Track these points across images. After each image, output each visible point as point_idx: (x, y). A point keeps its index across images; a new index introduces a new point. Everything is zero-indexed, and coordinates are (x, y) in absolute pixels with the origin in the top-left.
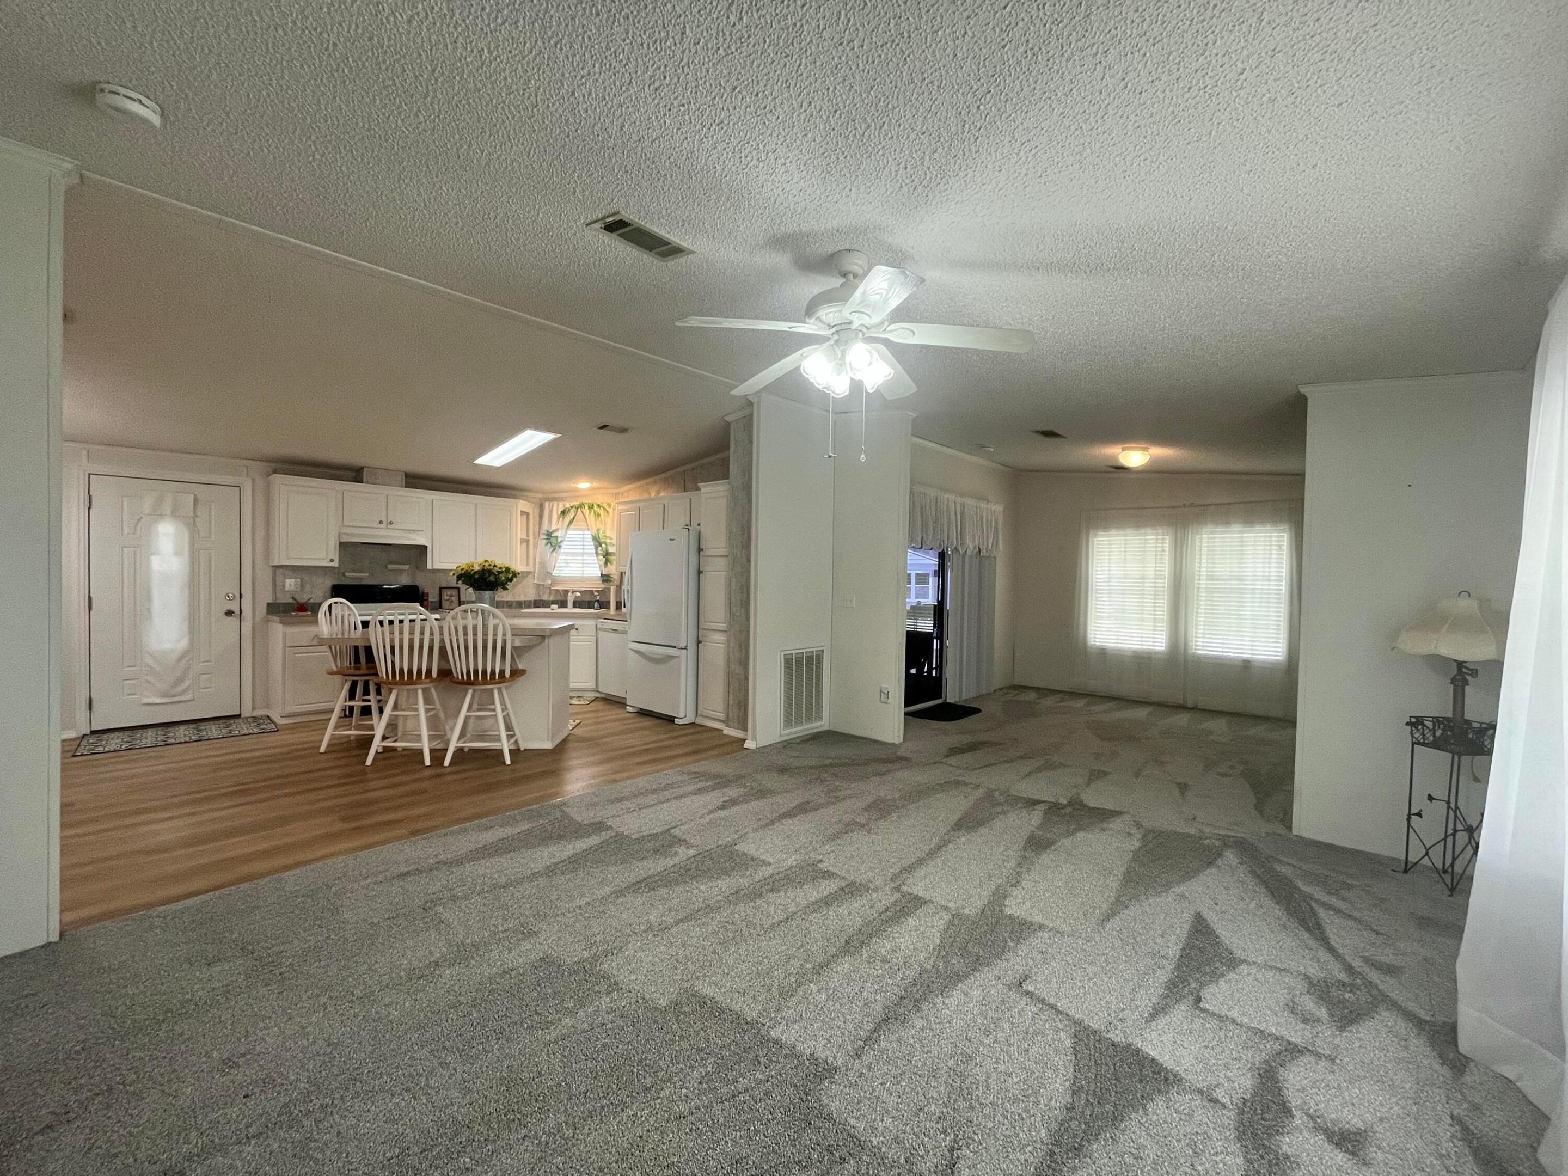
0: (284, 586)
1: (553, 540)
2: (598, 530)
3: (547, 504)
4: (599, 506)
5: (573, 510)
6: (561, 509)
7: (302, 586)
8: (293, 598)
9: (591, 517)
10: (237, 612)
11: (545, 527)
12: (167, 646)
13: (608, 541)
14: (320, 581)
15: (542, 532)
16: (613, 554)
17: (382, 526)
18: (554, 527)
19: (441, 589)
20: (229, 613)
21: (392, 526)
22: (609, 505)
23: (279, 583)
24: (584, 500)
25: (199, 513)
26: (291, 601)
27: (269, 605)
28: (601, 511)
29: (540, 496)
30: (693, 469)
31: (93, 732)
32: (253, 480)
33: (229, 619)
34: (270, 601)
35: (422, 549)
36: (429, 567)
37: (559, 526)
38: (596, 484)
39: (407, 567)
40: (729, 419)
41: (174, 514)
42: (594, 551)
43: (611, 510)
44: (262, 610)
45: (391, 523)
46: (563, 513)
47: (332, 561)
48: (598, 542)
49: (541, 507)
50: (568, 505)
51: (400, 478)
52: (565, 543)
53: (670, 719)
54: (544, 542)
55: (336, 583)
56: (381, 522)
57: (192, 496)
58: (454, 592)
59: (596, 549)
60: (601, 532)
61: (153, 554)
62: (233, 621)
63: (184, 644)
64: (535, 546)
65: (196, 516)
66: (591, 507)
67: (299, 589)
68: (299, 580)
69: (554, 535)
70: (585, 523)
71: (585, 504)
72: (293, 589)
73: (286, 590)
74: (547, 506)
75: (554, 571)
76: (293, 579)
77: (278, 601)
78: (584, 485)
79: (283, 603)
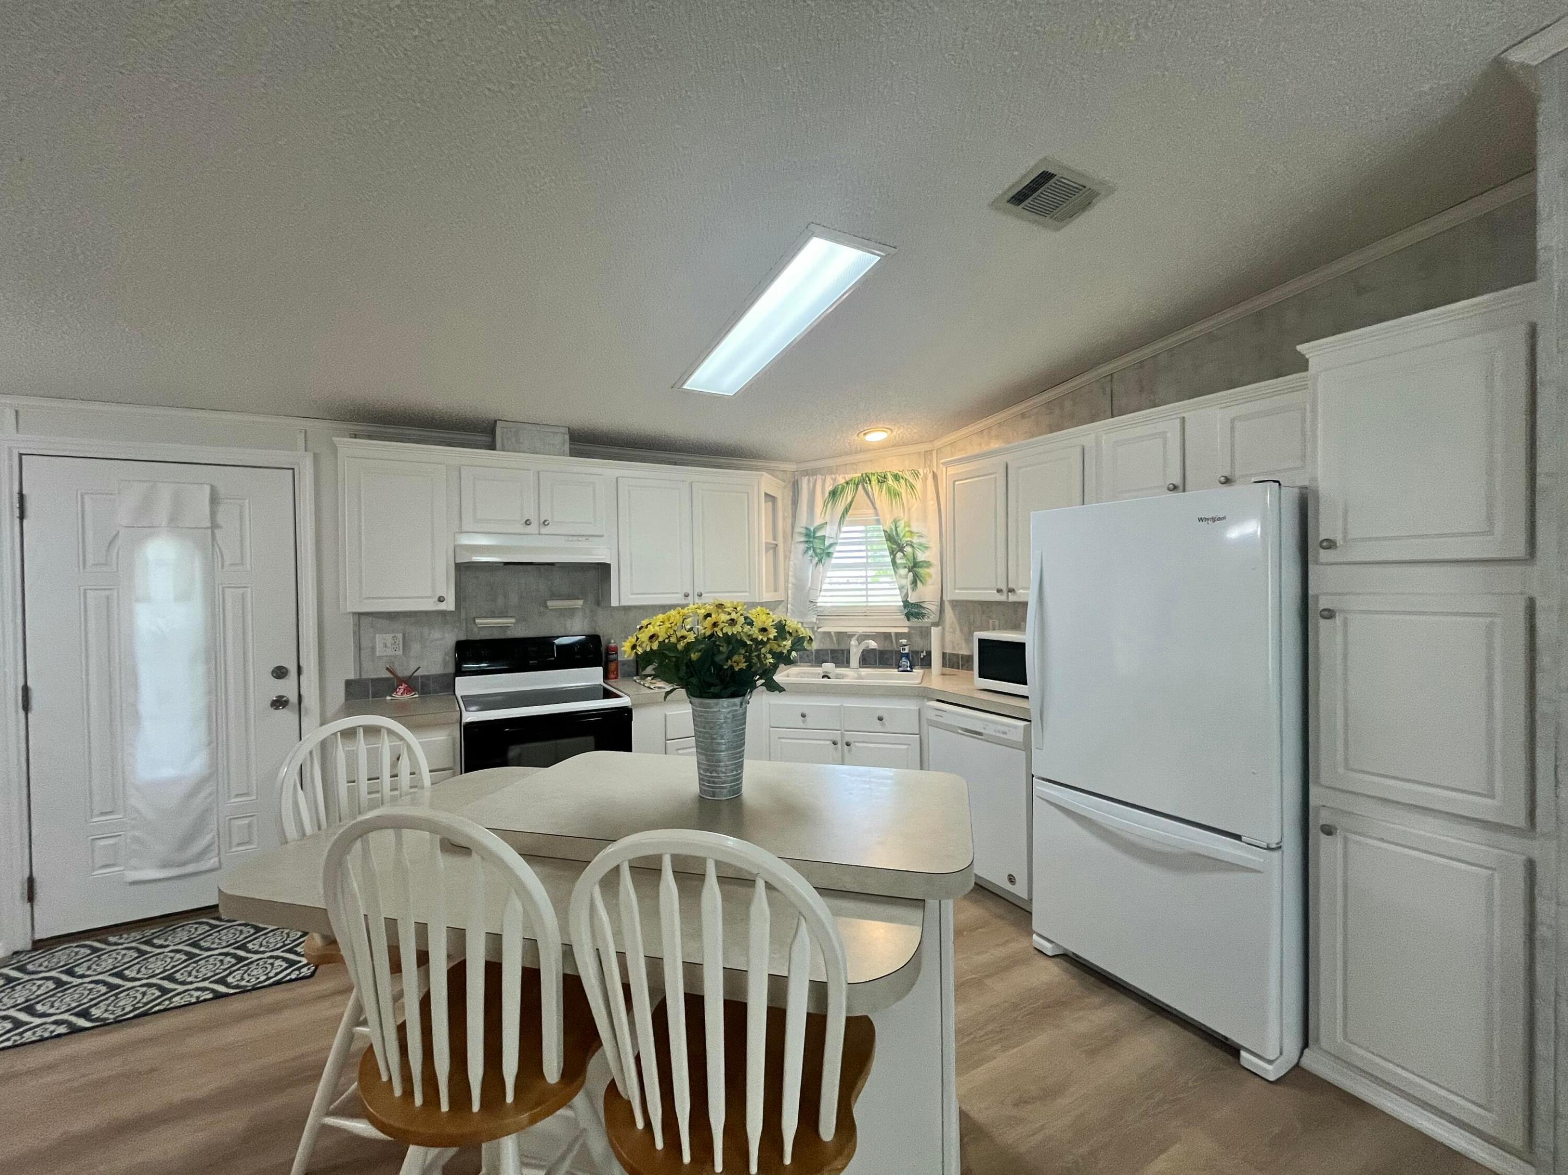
0: (373, 649)
1: (817, 544)
2: (895, 522)
3: (805, 480)
4: (896, 477)
5: (851, 486)
6: (829, 488)
7: (405, 647)
8: (391, 668)
9: (881, 498)
10: (293, 699)
11: (803, 520)
12: (167, 772)
13: (915, 540)
14: (436, 634)
15: (799, 529)
16: (927, 564)
17: (529, 529)
18: (818, 521)
20: (280, 703)
21: (544, 530)
22: (916, 474)
23: (365, 643)
24: (868, 469)
25: (220, 519)
26: (388, 675)
27: (349, 683)
28: (902, 488)
29: (791, 467)
30: (1142, 364)
31: (38, 945)
32: (316, 457)
33: (282, 713)
34: (351, 676)
35: (603, 570)
36: (614, 603)
37: (827, 519)
38: (898, 432)
39: (580, 602)
41: (175, 523)
42: (889, 559)
43: (918, 485)
44: (338, 695)
45: (545, 523)
46: (834, 493)
47: (441, 599)
48: (895, 543)
49: (795, 487)
50: (841, 480)
51: (562, 441)
52: (838, 548)
53: (1232, 1050)
54: (802, 547)
55: (462, 638)
56: (527, 523)
57: (207, 489)
59: (893, 554)
60: (901, 524)
61: (137, 600)
62: (286, 716)
63: (198, 765)
64: (787, 557)
65: (214, 526)
66: (882, 480)
67: (400, 652)
68: (400, 636)
69: (818, 534)
70: (872, 511)
71: (873, 474)
72: (390, 652)
73: (378, 654)
74: (805, 483)
75: (820, 599)
76: (389, 637)
77: (364, 676)
78: (876, 437)
79: (373, 680)
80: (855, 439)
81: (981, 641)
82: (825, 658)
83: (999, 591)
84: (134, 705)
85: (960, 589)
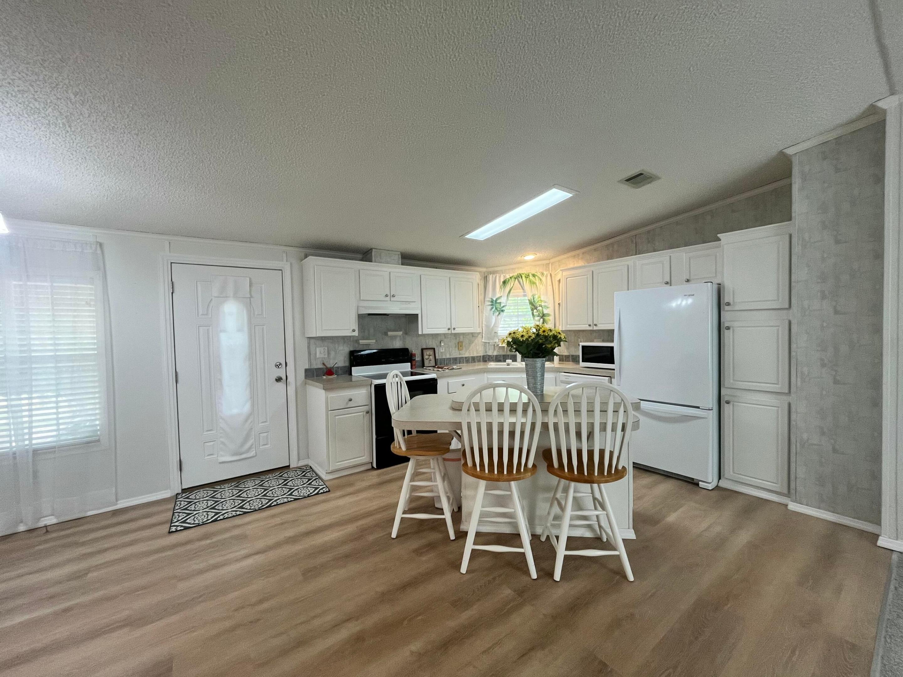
0: (316, 354)
1: (498, 305)
2: (533, 296)
3: (491, 276)
4: (534, 275)
5: (513, 279)
6: (502, 280)
7: (329, 353)
8: (323, 364)
9: (527, 285)
10: (284, 378)
11: (490, 295)
12: (235, 411)
13: (543, 304)
14: (341, 348)
15: (487, 299)
16: (548, 315)
17: (387, 299)
18: (498, 295)
19: (422, 350)
20: (279, 380)
21: (392, 299)
22: (543, 274)
23: (313, 352)
24: (520, 272)
25: (253, 294)
26: (321, 366)
27: (306, 370)
28: (537, 282)
29: (484, 270)
30: (649, 232)
31: (184, 491)
32: (291, 264)
33: (279, 384)
34: (307, 367)
35: (412, 319)
36: (420, 333)
37: (502, 294)
38: (539, 255)
39: (400, 333)
40: (790, 151)
41: (236, 296)
42: (531, 313)
43: (544, 279)
44: (302, 374)
45: (393, 296)
46: (504, 282)
47: (354, 331)
48: (533, 306)
49: (486, 279)
50: (508, 277)
51: (397, 257)
52: (507, 307)
53: (693, 483)
54: (490, 307)
55: (352, 349)
56: (387, 296)
57: (248, 279)
58: (431, 352)
59: (532, 310)
60: (536, 297)
61: (221, 331)
62: (281, 385)
63: (247, 408)
64: (482, 312)
65: (251, 297)
66: (527, 277)
67: (326, 356)
68: (326, 348)
69: (498, 301)
70: (522, 291)
71: (523, 274)
72: (322, 356)
73: (317, 357)
74: (491, 277)
75: (499, 332)
76: (322, 349)
77: (312, 367)
78: (530, 257)
79: (316, 369)
80: (519, 258)
81: (583, 347)
82: (500, 359)
83: (590, 325)
84: (220, 380)
85: (569, 325)
